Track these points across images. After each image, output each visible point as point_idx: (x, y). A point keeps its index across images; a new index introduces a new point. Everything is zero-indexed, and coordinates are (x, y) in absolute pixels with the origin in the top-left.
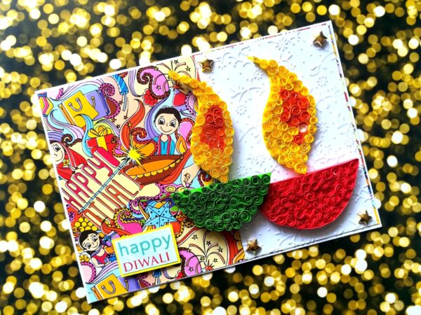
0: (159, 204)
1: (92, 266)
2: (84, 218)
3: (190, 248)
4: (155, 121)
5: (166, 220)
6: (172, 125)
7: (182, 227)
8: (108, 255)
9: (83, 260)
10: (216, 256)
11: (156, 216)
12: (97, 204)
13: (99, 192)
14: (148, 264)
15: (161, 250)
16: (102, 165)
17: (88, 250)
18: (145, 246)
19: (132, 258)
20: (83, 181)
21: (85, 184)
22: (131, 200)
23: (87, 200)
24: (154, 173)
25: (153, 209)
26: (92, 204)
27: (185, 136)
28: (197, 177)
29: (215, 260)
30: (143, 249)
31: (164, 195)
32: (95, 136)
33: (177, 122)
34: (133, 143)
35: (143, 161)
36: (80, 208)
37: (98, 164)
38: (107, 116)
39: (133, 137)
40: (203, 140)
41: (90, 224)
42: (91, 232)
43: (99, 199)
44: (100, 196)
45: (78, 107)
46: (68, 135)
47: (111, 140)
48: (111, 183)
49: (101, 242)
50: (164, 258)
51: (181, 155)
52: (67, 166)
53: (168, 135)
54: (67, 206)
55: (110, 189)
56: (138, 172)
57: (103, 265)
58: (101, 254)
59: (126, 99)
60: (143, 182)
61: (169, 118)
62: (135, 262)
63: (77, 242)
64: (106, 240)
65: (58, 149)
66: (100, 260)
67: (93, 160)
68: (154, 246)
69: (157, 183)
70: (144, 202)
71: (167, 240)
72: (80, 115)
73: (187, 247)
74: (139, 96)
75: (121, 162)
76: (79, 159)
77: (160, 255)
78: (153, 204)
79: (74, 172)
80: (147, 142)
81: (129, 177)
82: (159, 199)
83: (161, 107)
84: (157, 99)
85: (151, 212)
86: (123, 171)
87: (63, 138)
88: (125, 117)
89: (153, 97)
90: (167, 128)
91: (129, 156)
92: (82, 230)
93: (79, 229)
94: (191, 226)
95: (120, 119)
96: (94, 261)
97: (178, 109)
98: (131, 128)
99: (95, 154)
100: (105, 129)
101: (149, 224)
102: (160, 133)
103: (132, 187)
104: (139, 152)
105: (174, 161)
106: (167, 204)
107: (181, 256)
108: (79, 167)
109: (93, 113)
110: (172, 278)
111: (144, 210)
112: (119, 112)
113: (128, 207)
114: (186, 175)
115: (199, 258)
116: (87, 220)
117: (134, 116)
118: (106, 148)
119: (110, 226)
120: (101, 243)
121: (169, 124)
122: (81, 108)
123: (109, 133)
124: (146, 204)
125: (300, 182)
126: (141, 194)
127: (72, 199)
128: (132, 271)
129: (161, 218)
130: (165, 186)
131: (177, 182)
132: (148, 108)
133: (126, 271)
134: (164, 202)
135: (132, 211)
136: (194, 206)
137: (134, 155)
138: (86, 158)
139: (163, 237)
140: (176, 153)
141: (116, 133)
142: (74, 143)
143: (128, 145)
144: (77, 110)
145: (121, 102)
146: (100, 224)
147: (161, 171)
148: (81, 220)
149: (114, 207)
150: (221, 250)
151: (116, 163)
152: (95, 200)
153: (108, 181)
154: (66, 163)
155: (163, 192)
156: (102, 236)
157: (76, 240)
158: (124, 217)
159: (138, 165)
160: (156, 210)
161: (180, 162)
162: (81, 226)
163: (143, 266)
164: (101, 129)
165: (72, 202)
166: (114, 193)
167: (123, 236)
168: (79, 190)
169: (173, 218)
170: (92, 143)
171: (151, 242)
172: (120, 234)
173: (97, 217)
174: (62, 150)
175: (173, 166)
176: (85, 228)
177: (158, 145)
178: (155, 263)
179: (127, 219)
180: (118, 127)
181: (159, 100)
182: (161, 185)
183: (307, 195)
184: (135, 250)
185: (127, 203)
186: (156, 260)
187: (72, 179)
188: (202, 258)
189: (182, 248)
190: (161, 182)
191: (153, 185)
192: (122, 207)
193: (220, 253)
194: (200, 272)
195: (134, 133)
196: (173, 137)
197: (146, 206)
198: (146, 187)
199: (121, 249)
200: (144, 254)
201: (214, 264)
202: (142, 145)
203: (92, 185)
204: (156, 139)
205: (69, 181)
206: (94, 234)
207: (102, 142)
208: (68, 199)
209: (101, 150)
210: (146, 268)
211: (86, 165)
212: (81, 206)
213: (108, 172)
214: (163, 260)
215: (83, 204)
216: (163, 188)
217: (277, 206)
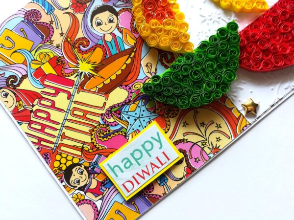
0: (132, 106)
1: (89, 202)
2: (61, 155)
3: (186, 138)
4: (92, 25)
5: (147, 120)
6: (111, 21)
7: (167, 120)
8: (102, 183)
9: (78, 200)
10: (218, 135)
11: (136, 120)
12: (68, 133)
13: (65, 119)
14: (148, 174)
15: (156, 152)
16: (58, 91)
17: (78, 186)
18: (137, 155)
19: (128, 175)
20: (44, 116)
21: (48, 118)
22: (102, 115)
23: (56, 133)
24: (113, 77)
25: (129, 113)
26: (63, 136)
27: (128, 26)
28: (159, 63)
29: (218, 139)
30: (136, 160)
31: (134, 95)
32: (39, 66)
33: (114, 17)
34: (79, 56)
35: (96, 69)
36: (52, 146)
37: (53, 92)
38: (44, 41)
39: (76, 50)
40: (149, 17)
41: (70, 158)
42: (74, 165)
43: (68, 128)
44: (67, 124)
45: (10, 45)
46: (11, 77)
47: (56, 62)
48: (74, 105)
49: (88, 171)
50: (163, 159)
51: (133, 48)
52: (22, 108)
53: (112, 33)
54: (38, 149)
55: (75, 112)
56: (97, 82)
57: (101, 196)
58: (94, 185)
59: (56, 17)
60: (106, 90)
61: (105, 16)
62: (134, 177)
63: (63, 184)
64: (94, 168)
65: (6, 95)
66: (96, 192)
67: (47, 90)
68: (147, 151)
69: (121, 86)
70: (117, 111)
71: (157, 139)
72: (15, 52)
73: (182, 138)
74: (67, 9)
75: (75, 80)
76: (32, 96)
77: (157, 158)
78: (126, 108)
79: (32, 111)
80: (93, 49)
81: (89, 91)
82: (130, 101)
83: (92, 9)
84: (85, 4)
85: (129, 118)
86: (81, 87)
87: (7, 82)
88: (62, 34)
89: (81, 3)
90: (107, 27)
91: (80, 71)
92: (64, 168)
93: (60, 168)
94: (176, 115)
95: (57, 39)
96: (89, 196)
97: (110, 4)
98: (71, 42)
99: (46, 83)
100: (47, 54)
101: (131, 131)
102: (102, 35)
103: (98, 100)
104: (89, 63)
105: (128, 56)
106: (141, 103)
107: (181, 150)
108: (35, 103)
109: (27, 44)
110: (181, 179)
111: (120, 118)
112: (53, 32)
113: (102, 122)
114: (147, 66)
115: (200, 144)
116: (64, 155)
117: (70, 30)
118: (55, 73)
119: (91, 151)
120: (89, 174)
121: (107, 23)
122: (14, 44)
123: (52, 56)
124: (119, 112)
125: (267, 17)
126: (109, 104)
127: (40, 139)
128: (135, 189)
129: (142, 120)
130: (130, 85)
131: (141, 76)
132: (80, 16)
133: (128, 191)
134: (137, 103)
135: (108, 125)
136: (170, 88)
137: (85, 68)
138: (39, 91)
139: (152, 138)
140: (127, 47)
141: (59, 53)
142: (21, 82)
143: (75, 60)
144: (10, 48)
145: (52, 22)
146: (79, 153)
147: (119, 72)
148: (58, 157)
149: (87, 129)
150: (219, 126)
151: (71, 83)
152: (64, 130)
153: (70, 105)
154: (20, 105)
155: (131, 93)
156: (87, 165)
157: (62, 182)
158: (102, 135)
159: (93, 76)
160: (133, 114)
161: (135, 55)
162: (61, 164)
163: (144, 178)
164: (42, 56)
165: (42, 143)
166: (81, 114)
167: (110, 156)
168: (44, 127)
169: (153, 114)
170: (39, 74)
171: (141, 148)
172: (106, 154)
173: (74, 147)
174: (11, 93)
175: (129, 61)
176: (65, 164)
177: (104, 47)
178: (156, 169)
179: (106, 136)
180: (58, 47)
181: (88, 4)
182: (126, 86)
183: (282, 27)
184: (128, 164)
185: (99, 119)
186: (156, 166)
187: (32, 119)
188: (203, 143)
189: (176, 141)
190: (125, 83)
191: (118, 89)
192: (96, 125)
193: (220, 129)
194: (207, 159)
195: (76, 46)
196: (117, 33)
197: (120, 114)
198: (112, 95)
199: (113, 170)
200: (139, 165)
201: (218, 144)
202: (89, 53)
203: (56, 116)
204: (100, 42)
205: (31, 123)
206: (78, 167)
207: (48, 69)
208: (36, 141)
209: (50, 77)
210: (149, 179)
211: (41, 98)
212: (52, 143)
213: (66, 95)
214: (163, 162)
215: (54, 140)
216: (130, 89)
217: (256, 53)
